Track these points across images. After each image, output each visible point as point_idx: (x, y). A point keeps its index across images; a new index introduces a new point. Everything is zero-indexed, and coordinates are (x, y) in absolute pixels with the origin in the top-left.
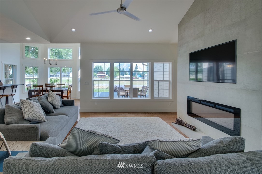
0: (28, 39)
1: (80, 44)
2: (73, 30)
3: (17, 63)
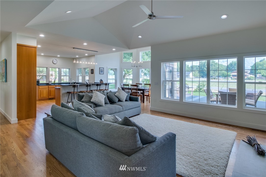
0: (114, 50)
1: (151, 47)
2: (140, 37)
3: (118, 67)
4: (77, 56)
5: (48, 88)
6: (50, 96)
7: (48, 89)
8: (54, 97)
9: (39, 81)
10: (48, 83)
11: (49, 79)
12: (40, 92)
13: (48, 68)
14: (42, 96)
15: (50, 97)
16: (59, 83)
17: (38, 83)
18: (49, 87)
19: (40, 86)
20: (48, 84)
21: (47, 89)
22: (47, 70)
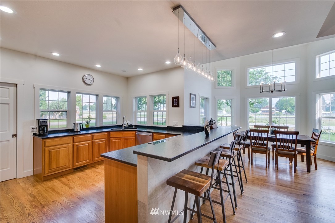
4: (140, 69)
5: (71, 142)
6: (77, 162)
7: (73, 145)
8: (87, 163)
9: (47, 126)
10: (71, 127)
11: (75, 119)
12: (47, 155)
13: (72, 94)
14: (54, 166)
15: (78, 164)
16: (98, 126)
17: (43, 130)
18: (75, 140)
19: (47, 141)
20: (72, 131)
21: (70, 145)
22: (68, 97)
